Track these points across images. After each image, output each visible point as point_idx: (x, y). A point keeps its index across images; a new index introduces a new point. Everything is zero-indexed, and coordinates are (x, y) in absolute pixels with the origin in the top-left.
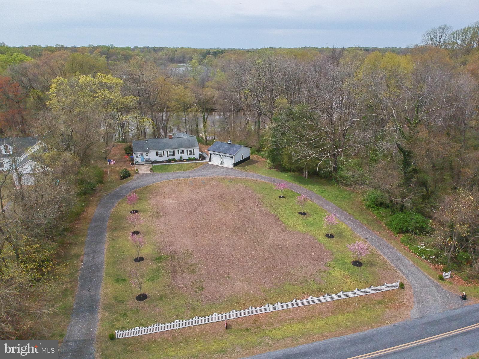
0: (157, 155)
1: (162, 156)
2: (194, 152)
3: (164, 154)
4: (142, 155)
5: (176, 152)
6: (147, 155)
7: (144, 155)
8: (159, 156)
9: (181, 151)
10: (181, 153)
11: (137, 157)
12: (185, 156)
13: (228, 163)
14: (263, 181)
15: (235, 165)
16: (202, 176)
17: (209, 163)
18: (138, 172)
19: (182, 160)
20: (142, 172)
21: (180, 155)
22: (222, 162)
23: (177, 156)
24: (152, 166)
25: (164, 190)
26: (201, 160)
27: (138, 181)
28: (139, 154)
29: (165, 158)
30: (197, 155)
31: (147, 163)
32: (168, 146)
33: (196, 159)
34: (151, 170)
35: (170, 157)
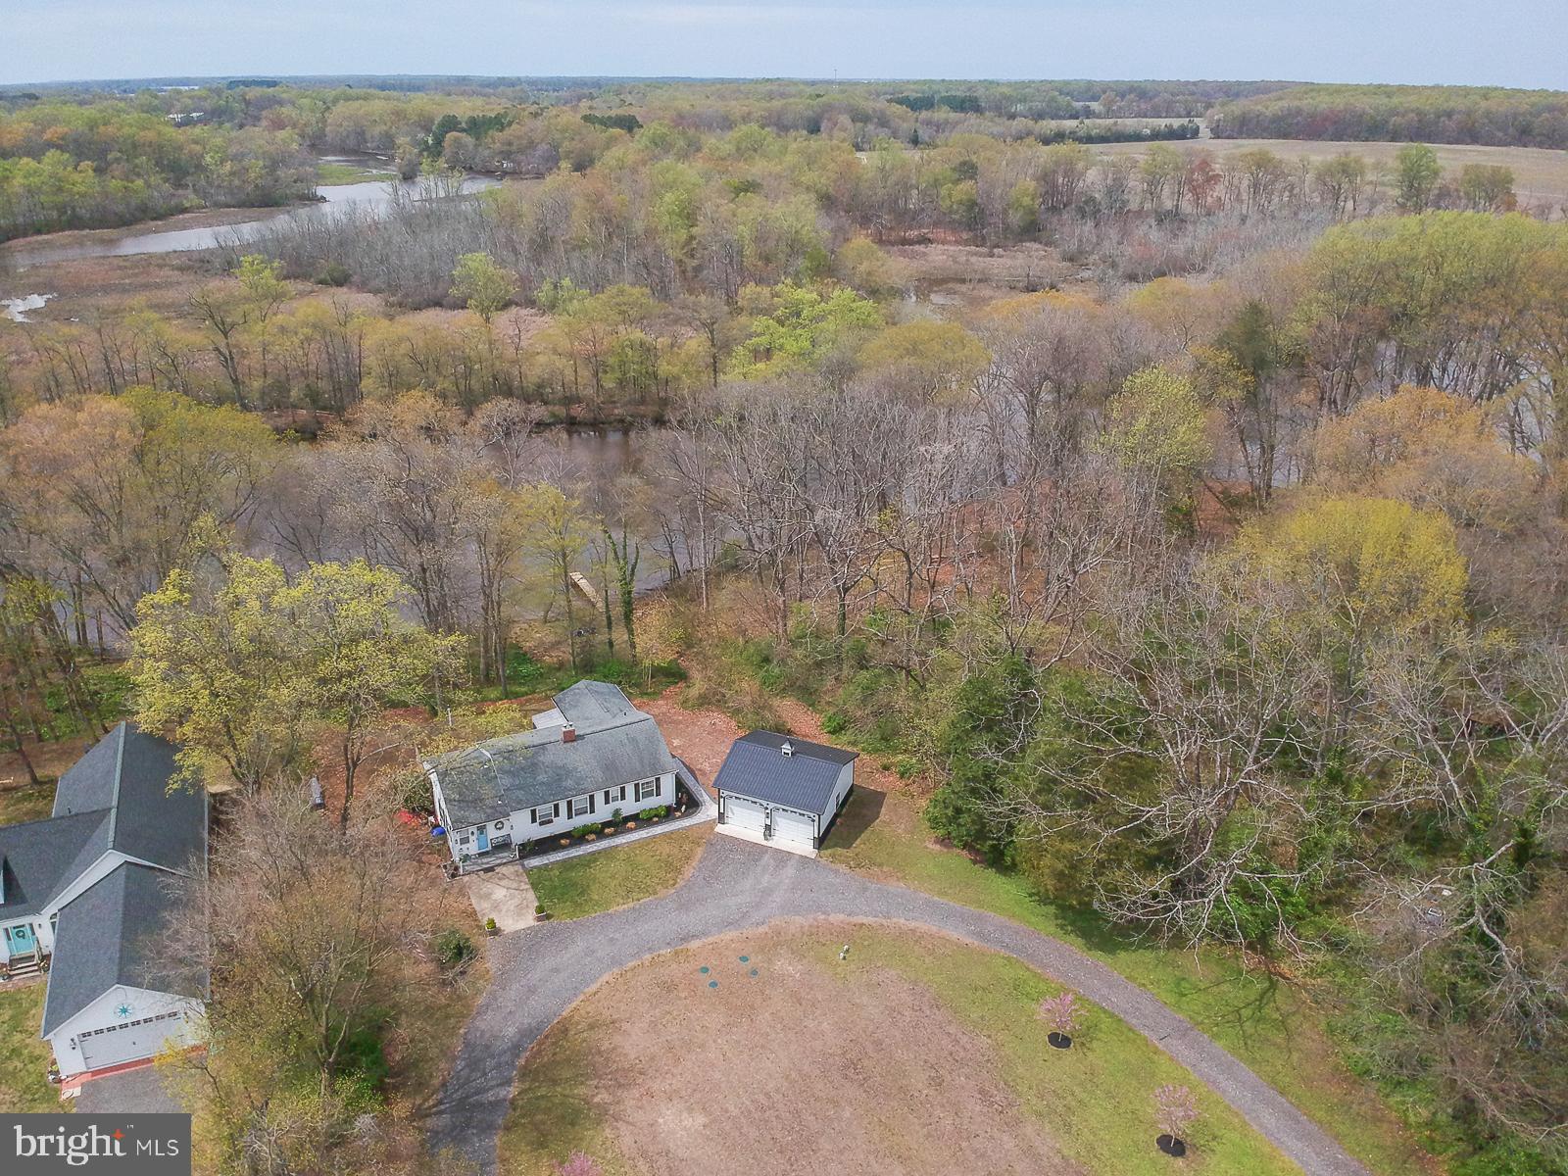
0: (534, 820)
1: (552, 821)
2: (658, 787)
3: (557, 814)
4: (482, 829)
5: (599, 797)
6: (499, 826)
7: (490, 826)
8: (541, 824)
9: (615, 791)
10: (615, 799)
11: (464, 841)
12: (629, 806)
13: (796, 835)
14: (954, 935)
15: (821, 842)
16: (730, 924)
17: (720, 828)
18: (495, 931)
19: (618, 824)
20: (509, 924)
21: (613, 806)
22: (768, 830)
23: (603, 813)
24: (528, 872)
25: (633, 1043)
26: (685, 815)
27: (514, 991)
28: (474, 829)
29: (561, 824)
30: (668, 795)
31: (505, 856)
32: (569, 783)
33: (668, 813)
34: (540, 909)
35: (579, 821)
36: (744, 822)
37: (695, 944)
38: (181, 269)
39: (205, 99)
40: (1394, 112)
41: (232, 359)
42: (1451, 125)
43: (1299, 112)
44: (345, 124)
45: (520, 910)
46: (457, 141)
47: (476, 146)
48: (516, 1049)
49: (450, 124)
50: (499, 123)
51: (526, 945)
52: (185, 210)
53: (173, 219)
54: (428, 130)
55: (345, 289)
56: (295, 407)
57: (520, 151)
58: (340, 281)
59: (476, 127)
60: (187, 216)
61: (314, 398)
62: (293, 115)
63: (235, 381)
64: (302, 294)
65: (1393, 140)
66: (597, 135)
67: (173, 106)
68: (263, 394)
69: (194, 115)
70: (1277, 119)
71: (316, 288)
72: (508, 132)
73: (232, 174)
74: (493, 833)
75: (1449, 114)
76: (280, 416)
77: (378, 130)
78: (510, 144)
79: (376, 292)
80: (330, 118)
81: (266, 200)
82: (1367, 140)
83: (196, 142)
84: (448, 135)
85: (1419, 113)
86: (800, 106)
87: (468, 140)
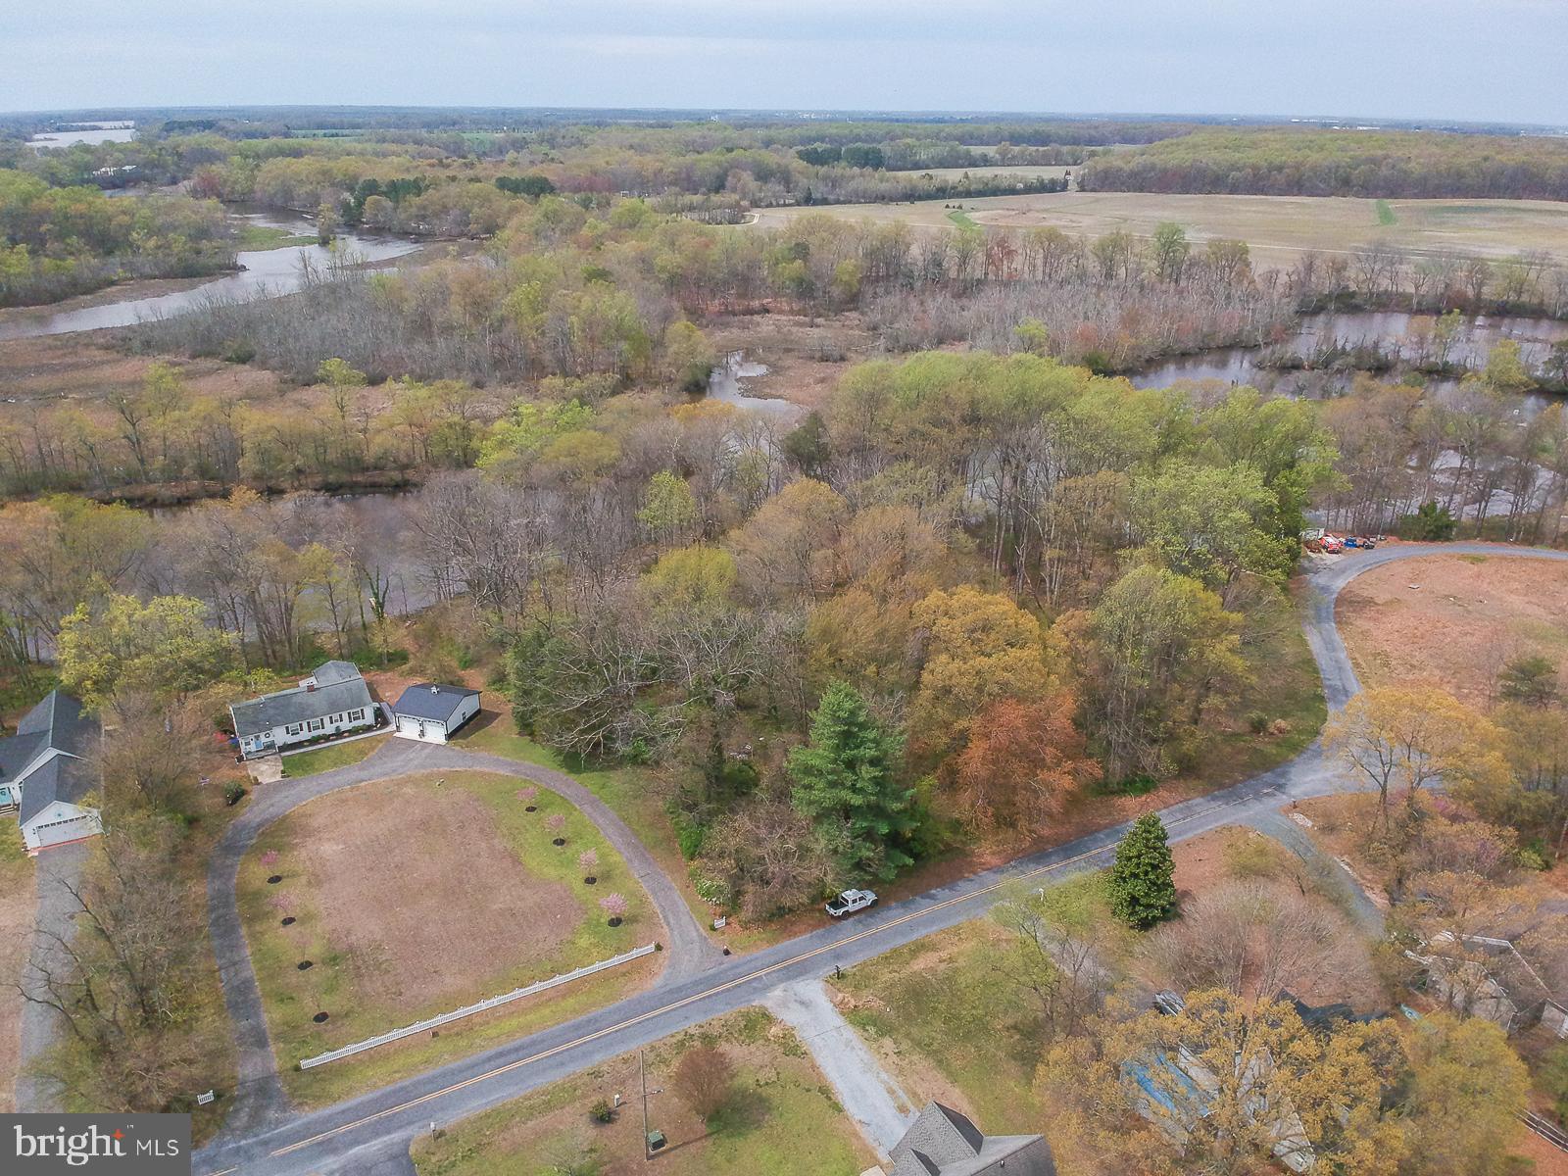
0: (288, 733)
1: (298, 733)
2: (363, 714)
3: (301, 729)
4: (257, 738)
5: (326, 720)
6: (268, 735)
7: (262, 735)
8: (292, 735)
9: (336, 717)
10: (336, 721)
11: (247, 744)
12: (345, 725)
13: (436, 734)
14: (502, 772)
15: (449, 736)
16: (385, 775)
17: (397, 734)
18: (256, 782)
19: (339, 734)
20: (265, 780)
21: (335, 725)
22: (422, 734)
23: (329, 729)
24: (282, 758)
25: (318, 822)
26: (380, 729)
27: (262, 806)
28: (252, 737)
29: (305, 735)
30: (369, 718)
31: (270, 751)
32: (309, 712)
33: (369, 728)
34: (283, 772)
35: (315, 733)
36: (409, 730)
37: (363, 784)
38: (107, 348)
39: (139, 151)
40: (1233, 167)
41: (139, 443)
42: (1281, 178)
43: (1153, 167)
44: (273, 183)
45: (274, 774)
46: (377, 204)
47: (395, 209)
48: (260, 825)
49: (372, 188)
50: (417, 187)
51: (275, 787)
52: (113, 283)
53: (101, 293)
54: (351, 189)
55: (247, 367)
56: (187, 479)
57: (436, 215)
58: (244, 359)
59: (395, 190)
60: (114, 289)
61: (203, 472)
62: (223, 173)
63: (142, 461)
64: (209, 373)
65: (1231, 192)
66: (504, 202)
67: (105, 160)
68: (163, 471)
69: (127, 168)
70: (1133, 175)
71: (223, 365)
72: (424, 196)
73: (158, 247)
74: (263, 739)
75: (1280, 169)
76: (175, 486)
77: (302, 191)
78: (425, 208)
79: (274, 370)
80: (260, 177)
81: (189, 273)
82: (1210, 193)
83: (124, 213)
84: (368, 198)
85: (1255, 168)
86: (708, 162)
87: (388, 204)
